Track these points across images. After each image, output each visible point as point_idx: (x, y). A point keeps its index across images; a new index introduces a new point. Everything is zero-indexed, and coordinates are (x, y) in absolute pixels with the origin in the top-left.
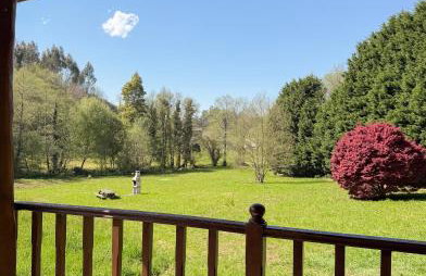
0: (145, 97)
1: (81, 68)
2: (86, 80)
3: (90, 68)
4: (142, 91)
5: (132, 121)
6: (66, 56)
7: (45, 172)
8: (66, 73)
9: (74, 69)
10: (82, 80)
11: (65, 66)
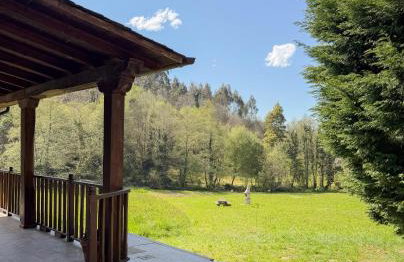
0: (285, 124)
1: (246, 101)
2: (250, 111)
3: (253, 100)
4: (283, 119)
5: (272, 145)
6: (233, 92)
7: (204, 186)
8: (233, 107)
9: (240, 102)
10: (246, 112)
11: (232, 100)
